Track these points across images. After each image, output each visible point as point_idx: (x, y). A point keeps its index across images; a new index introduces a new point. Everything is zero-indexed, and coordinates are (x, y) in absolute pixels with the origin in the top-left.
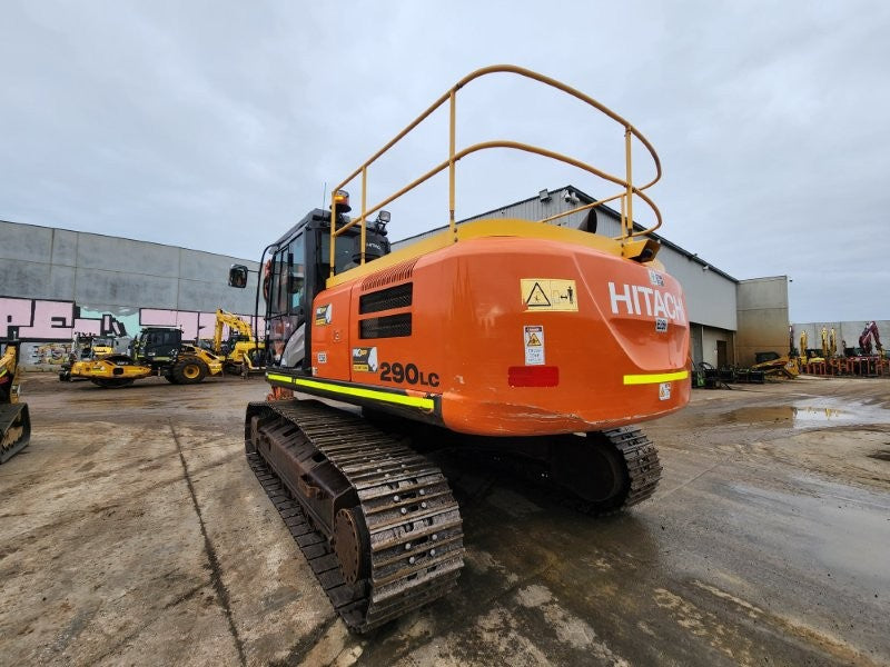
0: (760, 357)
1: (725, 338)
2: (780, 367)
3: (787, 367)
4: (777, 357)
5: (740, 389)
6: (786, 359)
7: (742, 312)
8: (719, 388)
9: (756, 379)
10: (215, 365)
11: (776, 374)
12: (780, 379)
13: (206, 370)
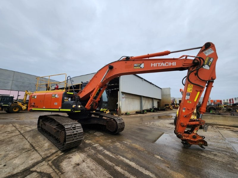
0: (166, 105)
1: (159, 101)
2: (169, 107)
3: (171, 107)
4: (169, 105)
5: (159, 112)
6: (170, 106)
7: (163, 95)
8: (156, 112)
9: (163, 110)
10: (24, 107)
11: (168, 109)
12: (169, 110)
13: (21, 109)
